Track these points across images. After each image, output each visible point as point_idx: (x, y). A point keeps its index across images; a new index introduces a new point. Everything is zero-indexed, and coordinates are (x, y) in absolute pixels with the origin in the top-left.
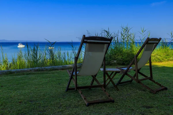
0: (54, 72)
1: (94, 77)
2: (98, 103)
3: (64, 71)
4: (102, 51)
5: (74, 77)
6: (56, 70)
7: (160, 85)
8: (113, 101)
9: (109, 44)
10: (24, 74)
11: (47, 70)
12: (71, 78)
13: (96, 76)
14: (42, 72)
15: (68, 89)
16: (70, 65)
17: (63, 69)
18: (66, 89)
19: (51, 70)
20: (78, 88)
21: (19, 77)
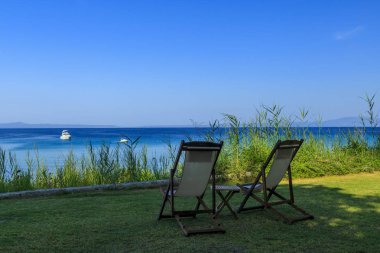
0: (136, 191)
1: (200, 199)
2: (201, 233)
3: (154, 190)
4: (209, 161)
5: (170, 199)
6: (140, 188)
7: (304, 212)
8: (223, 232)
9: (219, 151)
10: (86, 196)
11: (124, 189)
12: (166, 199)
13: (202, 197)
14: (116, 192)
15: (161, 217)
16: (165, 181)
17: (151, 188)
18: (157, 217)
19: (131, 189)
20: (175, 213)
21: (81, 199)
